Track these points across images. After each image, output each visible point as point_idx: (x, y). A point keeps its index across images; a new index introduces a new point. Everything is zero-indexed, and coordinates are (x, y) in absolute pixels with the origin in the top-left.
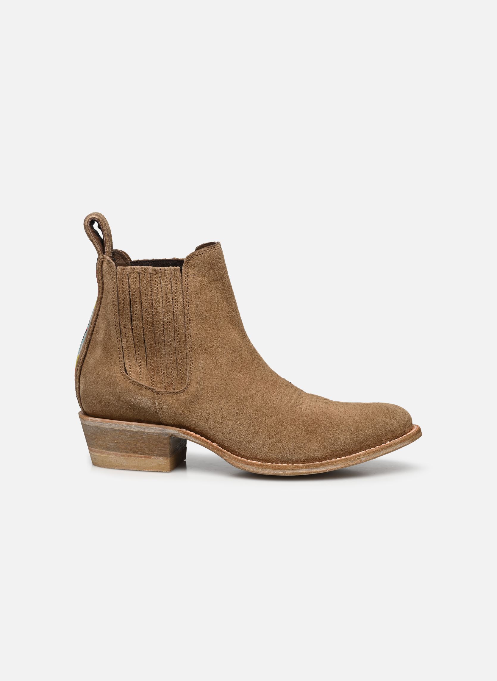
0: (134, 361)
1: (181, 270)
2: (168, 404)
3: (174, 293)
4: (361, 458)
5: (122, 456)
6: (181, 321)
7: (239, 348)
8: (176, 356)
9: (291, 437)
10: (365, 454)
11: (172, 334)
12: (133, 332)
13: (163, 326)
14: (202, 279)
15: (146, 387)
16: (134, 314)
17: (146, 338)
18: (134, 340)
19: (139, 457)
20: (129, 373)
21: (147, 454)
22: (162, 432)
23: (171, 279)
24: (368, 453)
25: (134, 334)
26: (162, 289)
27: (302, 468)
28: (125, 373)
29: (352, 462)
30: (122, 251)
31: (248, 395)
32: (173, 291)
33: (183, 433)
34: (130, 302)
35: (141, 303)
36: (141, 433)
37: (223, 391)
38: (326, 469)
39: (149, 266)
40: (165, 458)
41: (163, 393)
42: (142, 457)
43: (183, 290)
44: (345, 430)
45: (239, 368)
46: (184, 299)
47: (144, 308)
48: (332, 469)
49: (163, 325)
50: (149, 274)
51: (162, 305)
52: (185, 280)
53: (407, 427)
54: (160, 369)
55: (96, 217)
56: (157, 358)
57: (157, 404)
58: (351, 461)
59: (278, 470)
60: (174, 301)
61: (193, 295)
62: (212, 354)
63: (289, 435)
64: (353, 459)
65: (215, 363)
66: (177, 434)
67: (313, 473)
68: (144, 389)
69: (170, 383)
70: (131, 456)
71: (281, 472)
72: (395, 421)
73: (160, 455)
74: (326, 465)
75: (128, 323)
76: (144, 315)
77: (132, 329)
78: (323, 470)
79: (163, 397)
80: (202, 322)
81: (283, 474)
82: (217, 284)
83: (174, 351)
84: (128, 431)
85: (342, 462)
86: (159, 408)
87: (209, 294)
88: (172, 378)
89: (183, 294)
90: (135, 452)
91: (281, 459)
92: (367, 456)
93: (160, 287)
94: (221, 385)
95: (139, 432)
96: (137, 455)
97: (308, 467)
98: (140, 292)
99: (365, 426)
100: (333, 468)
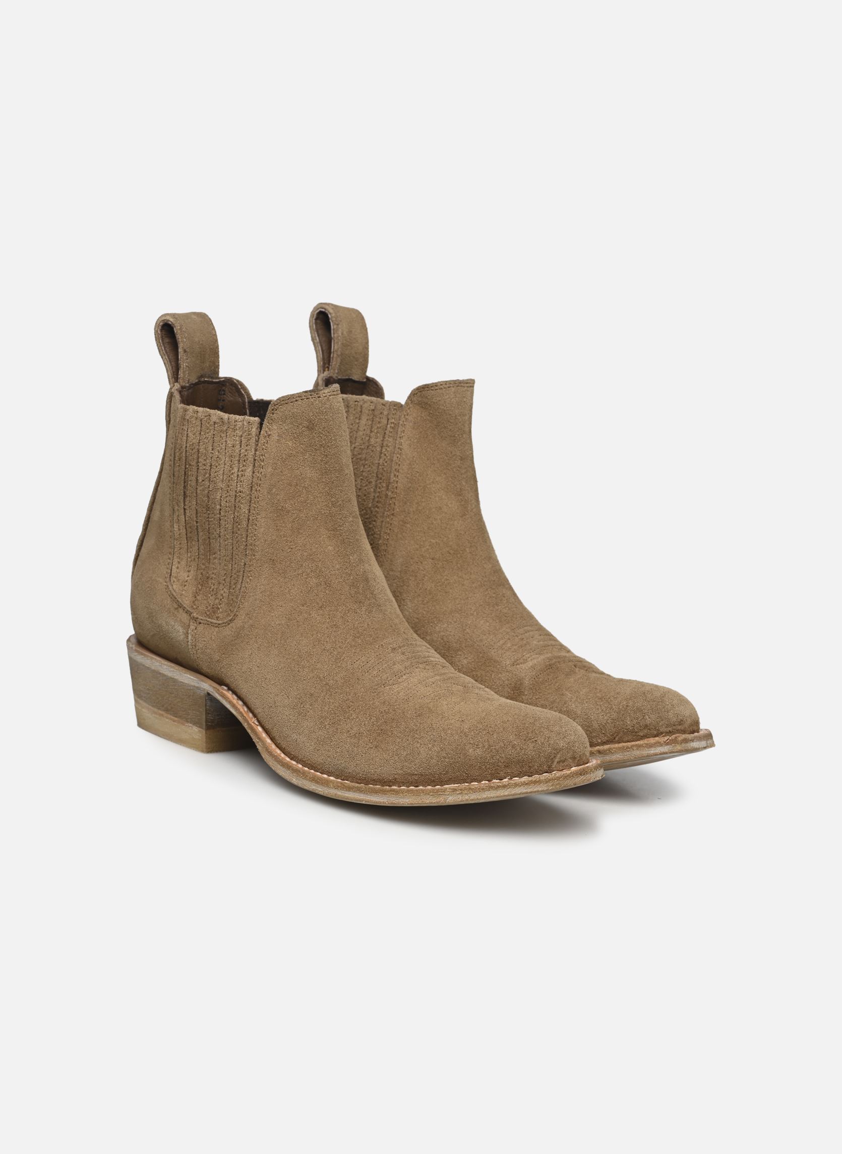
0: (183, 563)
1: (261, 424)
2: (204, 641)
3: (242, 460)
4: (446, 795)
5: (155, 713)
6: (244, 509)
7: (328, 571)
8: (232, 565)
9: (350, 734)
10: (454, 790)
11: (230, 526)
12: (185, 515)
13: (220, 513)
14: (290, 445)
15: (184, 609)
16: (189, 486)
17: (199, 527)
18: (186, 528)
19: (171, 719)
20: (173, 579)
21: (180, 717)
22: (197, 685)
23: (241, 436)
24: (461, 790)
25: (187, 519)
26: (227, 451)
27: (349, 789)
28: (168, 580)
29: (430, 798)
30: (238, 381)
31: (315, 650)
32: (241, 456)
33: (219, 694)
34: (186, 465)
35: (198, 469)
36: (175, 681)
37: (279, 636)
38: (385, 800)
39: (216, 410)
40: (200, 729)
41: (201, 621)
42: (174, 721)
43: (256, 458)
44: (435, 741)
45: (318, 604)
46: (254, 472)
47: (200, 480)
48: (394, 803)
49: (220, 510)
50: (213, 424)
51: (221, 477)
52: (262, 442)
53: (557, 760)
54: (210, 581)
55: (171, 320)
56: (209, 563)
57: (190, 637)
58: (428, 796)
59: (317, 785)
60: (239, 474)
61: (270, 469)
62: (281, 571)
63: (349, 729)
64: (431, 794)
65: (281, 587)
66: (212, 692)
67: (364, 803)
68: (181, 610)
69: (216, 608)
70: (162, 715)
71: (320, 789)
72: (531, 746)
73: (195, 724)
74: (386, 794)
75: (181, 498)
76: (200, 488)
77: (185, 509)
78: (380, 800)
79: (201, 628)
80: (275, 515)
81: (322, 793)
82: (314, 456)
83: (230, 556)
84: (160, 673)
85: (414, 795)
86: (192, 645)
87: (297, 471)
88: (221, 600)
89: (254, 465)
90: (167, 710)
91: (329, 767)
92: (458, 794)
93: (224, 448)
94: (279, 624)
95: (171, 678)
96: (169, 716)
97: (359, 790)
98: (198, 451)
99: (472, 742)
100: (397, 801)
